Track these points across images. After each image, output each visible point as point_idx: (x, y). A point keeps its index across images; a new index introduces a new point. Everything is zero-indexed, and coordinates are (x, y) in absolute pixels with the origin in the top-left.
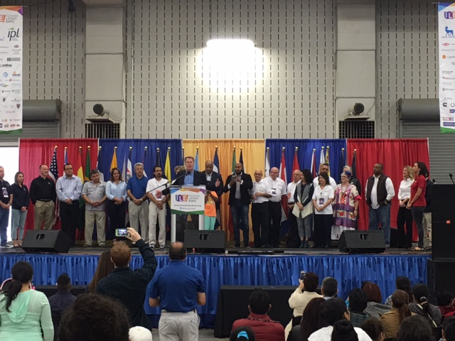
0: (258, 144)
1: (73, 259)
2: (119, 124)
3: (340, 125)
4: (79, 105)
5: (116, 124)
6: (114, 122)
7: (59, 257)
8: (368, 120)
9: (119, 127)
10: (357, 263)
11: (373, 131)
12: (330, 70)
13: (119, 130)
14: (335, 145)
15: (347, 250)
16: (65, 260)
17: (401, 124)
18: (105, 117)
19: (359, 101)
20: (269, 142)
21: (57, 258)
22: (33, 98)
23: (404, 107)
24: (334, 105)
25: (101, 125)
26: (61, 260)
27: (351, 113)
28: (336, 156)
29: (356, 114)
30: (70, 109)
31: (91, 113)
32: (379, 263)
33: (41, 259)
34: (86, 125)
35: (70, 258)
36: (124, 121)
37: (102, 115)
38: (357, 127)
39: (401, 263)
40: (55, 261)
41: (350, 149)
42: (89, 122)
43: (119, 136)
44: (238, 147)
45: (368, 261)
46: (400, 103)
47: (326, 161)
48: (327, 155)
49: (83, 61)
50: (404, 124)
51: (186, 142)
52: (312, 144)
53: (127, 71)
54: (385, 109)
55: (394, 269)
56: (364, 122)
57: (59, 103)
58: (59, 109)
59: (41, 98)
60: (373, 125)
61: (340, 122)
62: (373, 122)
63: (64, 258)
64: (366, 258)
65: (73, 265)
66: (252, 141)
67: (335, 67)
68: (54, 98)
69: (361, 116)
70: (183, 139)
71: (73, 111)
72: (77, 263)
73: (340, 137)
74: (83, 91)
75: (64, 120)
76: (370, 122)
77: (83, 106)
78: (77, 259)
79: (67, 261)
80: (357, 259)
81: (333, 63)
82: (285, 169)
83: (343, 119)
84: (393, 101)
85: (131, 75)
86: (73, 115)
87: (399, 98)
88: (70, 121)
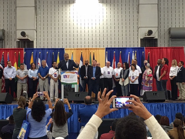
0: (102, 50)
2: (33, 41)
3: (141, 41)
4: (13, 32)
5: (32, 41)
6: (31, 40)
7: (8, 106)
8: (154, 38)
9: (33, 43)
10: (152, 107)
11: (157, 43)
12: (135, 14)
13: (33, 44)
14: (139, 50)
15: (147, 101)
16: (10, 107)
17: (170, 40)
18: (26, 38)
19: (150, 29)
20: (107, 49)
23: (172, 32)
24: (138, 31)
25: (24, 42)
27: (146, 35)
28: (139, 56)
29: (148, 35)
30: (9, 34)
31: (19, 36)
32: (163, 107)
34: (17, 42)
35: (13, 106)
36: (35, 39)
37: (25, 37)
39: (173, 107)
40: (6, 108)
41: (146, 52)
42: (19, 40)
43: (33, 47)
44: (92, 52)
45: (157, 106)
46: (170, 29)
47: (135, 58)
48: (135, 55)
49: (15, 10)
50: (172, 40)
51: (66, 49)
52: (128, 50)
54: (162, 33)
55: (170, 110)
56: (153, 39)
57: (3, 31)
58: (4, 34)
60: (157, 40)
61: (141, 39)
62: (157, 39)
63: (10, 106)
64: (156, 105)
66: (99, 49)
67: (138, 12)
68: (1, 29)
69: (151, 36)
73: (141, 46)
74: (15, 25)
75: (6, 39)
76: (156, 39)
77: (15, 33)
80: (152, 105)
81: (137, 10)
82: (115, 62)
83: (142, 38)
84: (167, 29)
85: (38, 17)
86: (10, 37)
87: (169, 27)
88: (9, 40)
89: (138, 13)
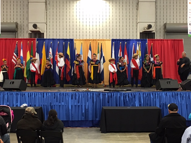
0: (108, 41)
1: (28, 94)
2: (44, 33)
4: (25, 25)
5: (42, 33)
7: (22, 93)
9: (44, 35)
12: (135, 11)
17: (165, 34)
18: (38, 30)
20: (113, 40)
21: (21, 94)
22: (5, 21)
23: (167, 27)
24: (137, 26)
25: (36, 33)
26: (23, 95)
27: (146, 29)
29: (148, 29)
30: (22, 27)
31: (31, 28)
33: (13, 94)
34: (29, 33)
36: (46, 32)
37: (36, 29)
40: (20, 95)
49: (28, 6)
50: (167, 34)
51: (75, 40)
52: (132, 41)
53: (46, 10)
54: (158, 28)
56: (151, 33)
57: (17, 24)
58: (17, 27)
59: (9, 21)
60: (155, 34)
61: (140, 33)
63: (24, 93)
65: (28, 97)
67: (137, 9)
68: (15, 22)
69: (150, 30)
71: (23, 27)
72: (30, 96)
74: (28, 19)
75: (19, 32)
77: (28, 26)
78: (30, 94)
79: (25, 95)
82: (121, 52)
85: (48, 12)
86: (23, 29)
87: (164, 23)
88: (22, 32)
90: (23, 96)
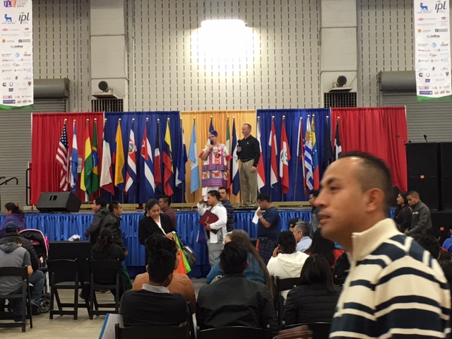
0: (250, 114)
1: (83, 217)
2: (122, 100)
3: (325, 97)
4: (85, 83)
5: (119, 100)
6: (118, 98)
8: (351, 91)
9: (122, 103)
11: (356, 101)
12: (315, 46)
13: (122, 105)
14: (319, 114)
16: (76, 219)
17: (381, 95)
18: (109, 93)
19: (342, 74)
20: (260, 112)
21: (69, 217)
22: (43, 77)
23: (383, 79)
24: (319, 79)
25: (106, 101)
26: (73, 219)
27: (335, 85)
28: (321, 124)
29: (339, 87)
30: (78, 87)
31: (96, 90)
33: (54, 218)
34: (92, 101)
35: (81, 216)
36: (127, 96)
37: (107, 92)
38: (340, 98)
40: (67, 220)
41: (334, 117)
42: (96, 99)
43: (122, 110)
44: (232, 117)
46: (380, 75)
47: (311, 128)
48: (313, 122)
49: (89, 42)
50: (384, 94)
51: (183, 113)
52: (299, 113)
53: (128, 51)
54: (366, 82)
56: (347, 93)
57: (67, 82)
58: (67, 87)
59: (50, 77)
60: (356, 96)
61: (325, 94)
62: (356, 93)
63: (75, 217)
65: (83, 223)
66: (243, 112)
68: (63, 77)
69: (344, 87)
70: (181, 111)
71: (80, 88)
72: (87, 221)
73: (325, 106)
74: (89, 70)
75: (72, 97)
76: (353, 93)
77: (89, 84)
78: (87, 217)
81: (318, 40)
82: (275, 137)
83: (327, 91)
84: (374, 73)
85: (132, 55)
86: (80, 92)
87: (379, 71)
88: (78, 98)
89: (320, 45)
90: (72, 222)
